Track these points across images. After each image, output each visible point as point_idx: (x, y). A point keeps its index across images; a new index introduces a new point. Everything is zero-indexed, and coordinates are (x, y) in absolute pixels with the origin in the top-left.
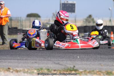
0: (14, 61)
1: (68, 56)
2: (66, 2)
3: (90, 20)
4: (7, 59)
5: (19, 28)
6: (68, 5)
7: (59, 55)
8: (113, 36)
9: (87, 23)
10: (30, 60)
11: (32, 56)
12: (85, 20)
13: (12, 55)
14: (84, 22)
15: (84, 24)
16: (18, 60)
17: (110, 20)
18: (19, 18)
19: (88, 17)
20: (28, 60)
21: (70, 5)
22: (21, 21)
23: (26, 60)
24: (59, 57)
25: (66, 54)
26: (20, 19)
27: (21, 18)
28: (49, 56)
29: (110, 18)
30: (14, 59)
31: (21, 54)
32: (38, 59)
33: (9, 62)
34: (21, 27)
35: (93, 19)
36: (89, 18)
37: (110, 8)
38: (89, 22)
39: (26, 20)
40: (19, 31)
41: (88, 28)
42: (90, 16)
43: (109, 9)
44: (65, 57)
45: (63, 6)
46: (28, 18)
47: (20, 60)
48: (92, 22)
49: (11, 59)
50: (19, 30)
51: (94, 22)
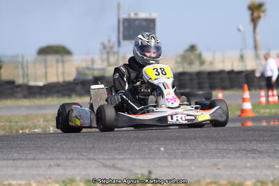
0: (5, 162)
1: (137, 148)
2: (132, 16)
3: (192, 57)
5: (20, 81)
6: (137, 23)
8: (250, 95)
9: (185, 65)
10: (44, 159)
11: (49, 150)
12: (179, 60)
14: (177, 62)
15: (178, 67)
16: (14, 160)
17: (242, 57)
18: (17, 56)
19: (187, 51)
20: (39, 159)
21: (144, 24)
22: (22, 65)
23: (33, 159)
24: (116, 150)
25: (133, 144)
26: (20, 59)
27: (23, 57)
28: (90, 149)
29: (242, 50)
30: (5, 159)
31: (23, 146)
32: (64, 157)
34: (24, 79)
35: (200, 56)
36: (189, 53)
37: (241, 28)
38: (191, 63)
39: (35, 62)
40: (19, 90)
41: (187, 77)
42: (192, 48)
43: (239, 30)
44: (129, 149)
45: (126, 24)
46: (42, 57)
47: (20, 159)
48: (197, 63)
50: (19, 86)
51: (202, 63)
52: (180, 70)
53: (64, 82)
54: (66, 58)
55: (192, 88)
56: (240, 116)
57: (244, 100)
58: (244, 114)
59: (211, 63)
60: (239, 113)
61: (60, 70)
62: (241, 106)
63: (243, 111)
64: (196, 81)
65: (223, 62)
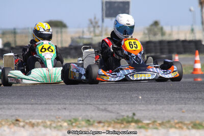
0: (26, 106)
1: (121, 96)
3: (156, 29)
4: (12, 104)
6: (116, 5)
7: (106, 94)
9: (151, 36)
10: (53, 104)
11: (56, 97)
12: (146, 32)
13: (20, 95)
14: (144, 34)
15: (145, 37)
16: (32, 104)
17: (192, 30)
19: (152, 25)
20: (50, 104)
21: (121, 5)
23: (46, 104)
24: (106, 98)
25: (118, 93)
28: (87, 97)
29: (192, 25)
30: (25, 104)
31: (38, 94)
32: (68, 102)
33: (17, 109)
35: (162, 29)
36: (153, 27)
37: (192, 9)
38: (155, 34)
41: (152, 45)
42: (156, 23)
43: (190, 10)
44: (116, 97)
45: (108, 6)
47: (37, 104)
48: (160, 34)
49: (19, 104)
51: (163, 34)
52: (147, 39)
53: (62, 48)
54: (64, 30)
55: (156, 53)
56: (192, 73)
57: (195, 62)
58: (196, 72)
59: (170, 35)
60: (191, 71)
61: (59, 39)
62: (194, 66)
63: (195, 70)
64: (158, 48)
65: (178, 33)
